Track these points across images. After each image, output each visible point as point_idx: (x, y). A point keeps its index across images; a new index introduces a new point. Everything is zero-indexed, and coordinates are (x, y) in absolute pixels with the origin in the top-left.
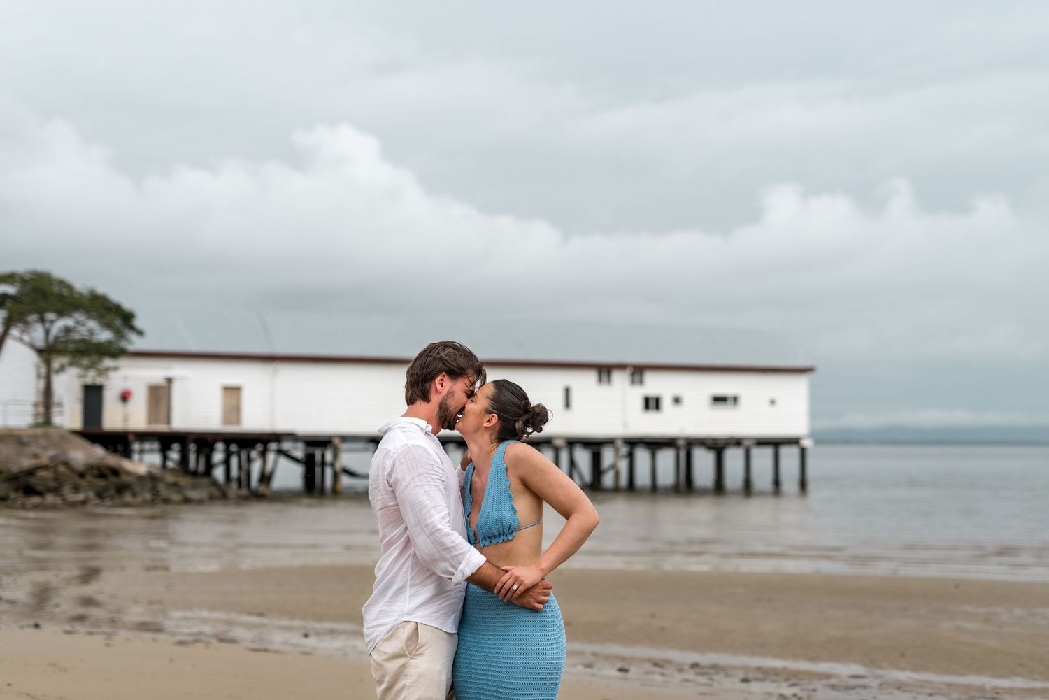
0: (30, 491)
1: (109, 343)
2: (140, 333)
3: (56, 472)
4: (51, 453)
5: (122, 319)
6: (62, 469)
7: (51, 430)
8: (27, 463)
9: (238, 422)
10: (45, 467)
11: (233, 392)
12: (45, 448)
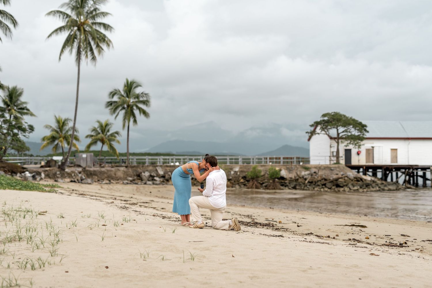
0: (338, 186)
1: (359, 135)
2: (368, 132)
3: (345, 179)
4: (342, 173)
5: (362, 127)
6: (346, 178)
7: (340, 165)
8: (335, 177)
9: (397, 162)
10: (341, 178)
11: (394, 151)
12: (339, 172)
